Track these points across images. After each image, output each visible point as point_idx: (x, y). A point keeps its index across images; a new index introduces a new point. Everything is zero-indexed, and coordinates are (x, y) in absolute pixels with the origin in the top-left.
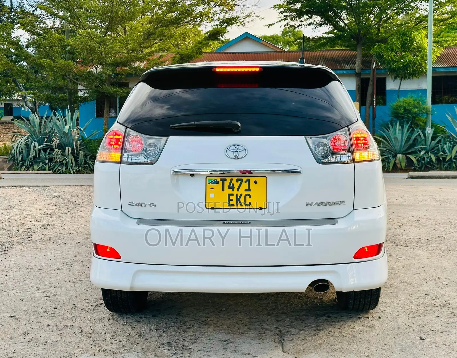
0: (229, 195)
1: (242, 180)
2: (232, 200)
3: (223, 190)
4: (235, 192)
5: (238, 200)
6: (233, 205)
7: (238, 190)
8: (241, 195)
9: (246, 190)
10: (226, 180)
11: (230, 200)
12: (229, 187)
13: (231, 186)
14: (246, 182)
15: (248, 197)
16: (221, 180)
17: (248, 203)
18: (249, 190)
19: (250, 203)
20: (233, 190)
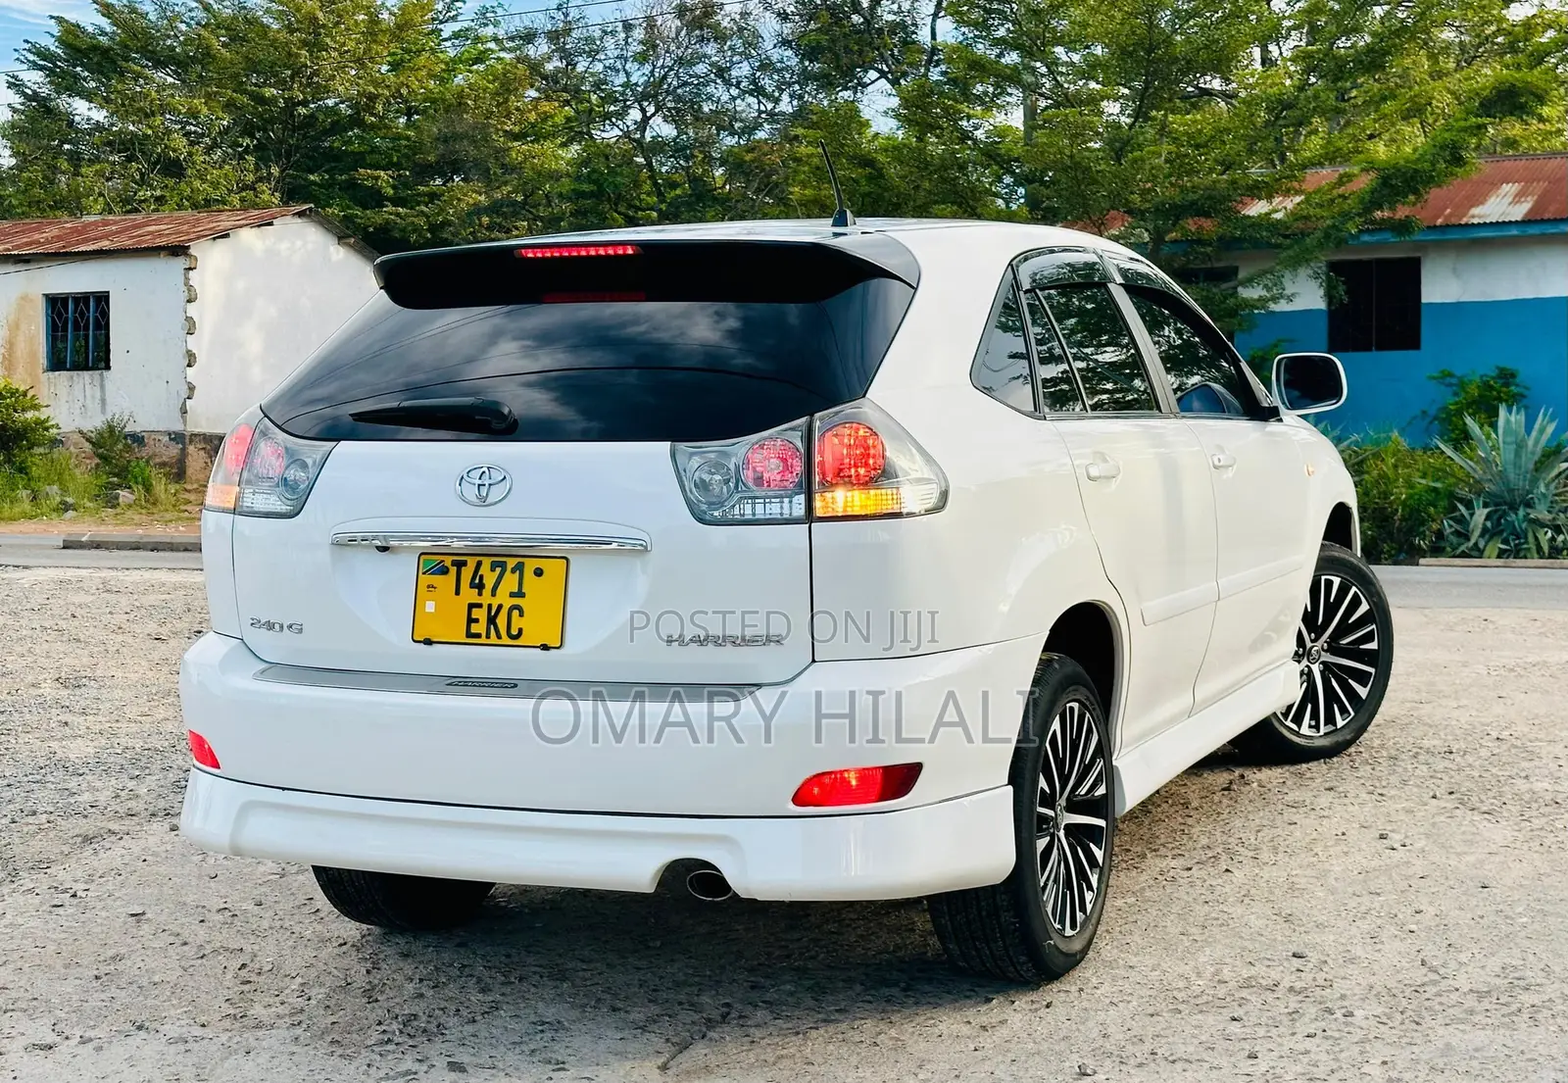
0: (471, 606)
1: (503, 565)
2: (477, 621)
3: (457, 593)
4: (486, 598)
5: (492, 620)
6: (478, 636)
7: (494, 594)
8: (500, 607)
9: (512, 595)
10: (465, 563)
11: (471, 621)
12: (472, 585)
13: (477, 581)
14: (513, 571)
15: (516, 613)
16: (454, 563)
17: (514, 632)
18: (520, 594)
19: (520, 631)
20: (480, 594)
